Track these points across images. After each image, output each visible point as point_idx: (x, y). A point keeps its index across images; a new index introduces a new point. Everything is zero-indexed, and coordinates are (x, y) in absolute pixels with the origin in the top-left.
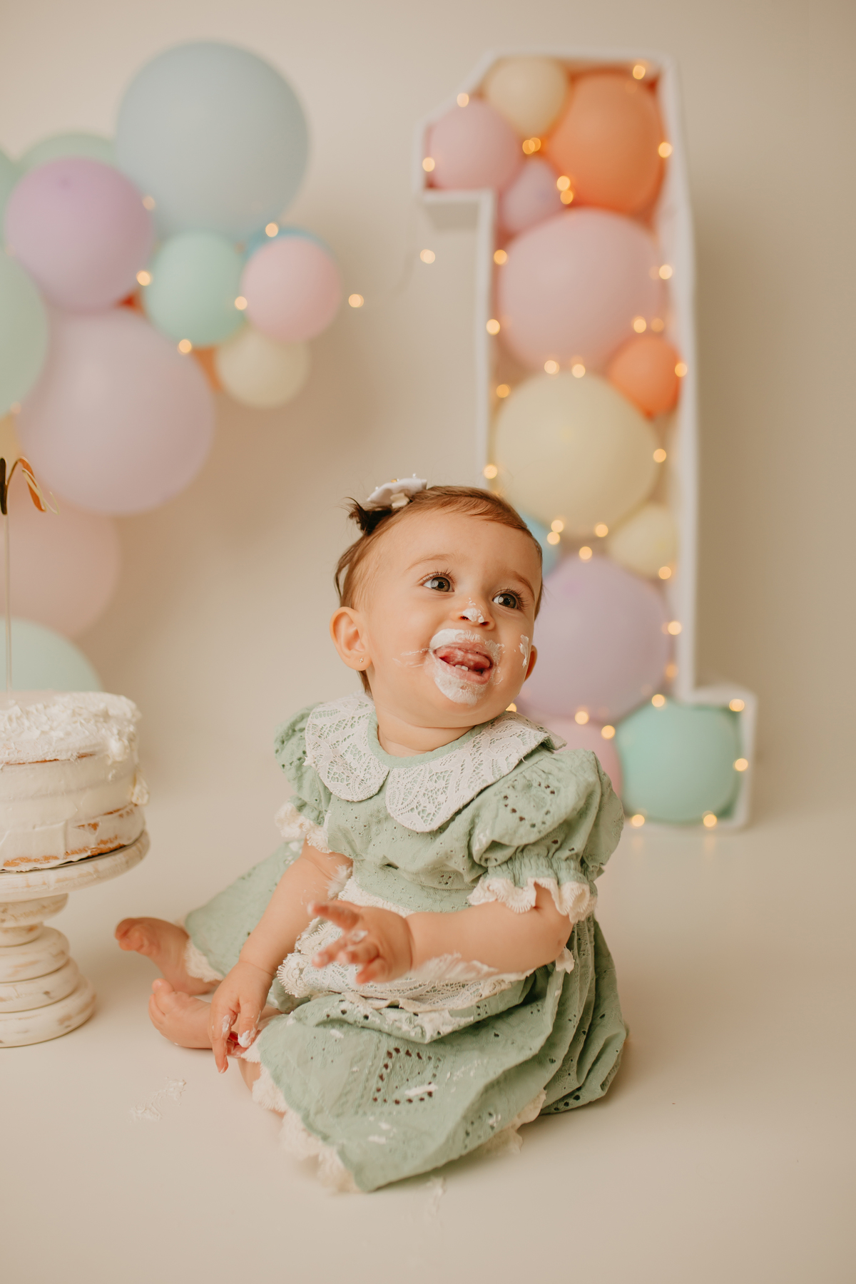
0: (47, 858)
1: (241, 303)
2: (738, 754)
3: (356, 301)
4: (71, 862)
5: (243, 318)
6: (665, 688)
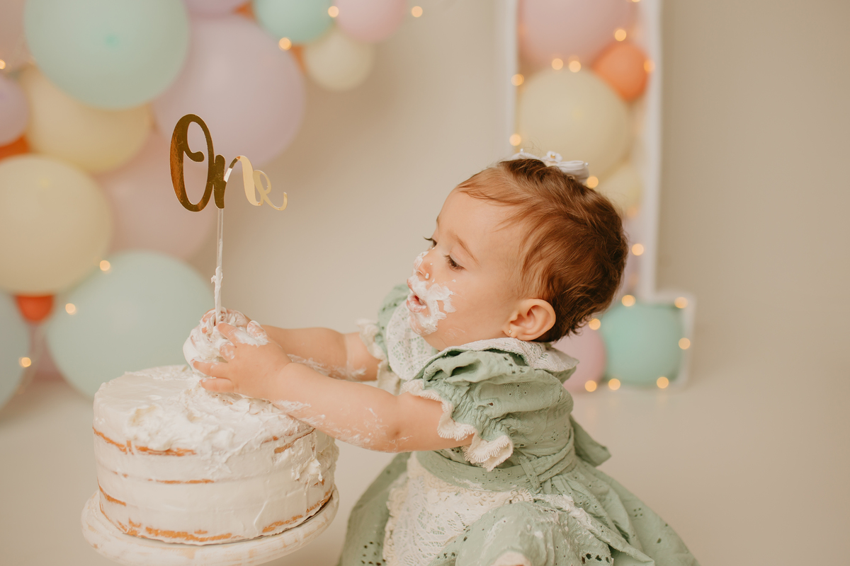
0: (295, 519)
1: (334, 12)
2: (682, 335)
3: (417, 12)
4: (310, 517)
5: (333, 23)
6: (632, 292)
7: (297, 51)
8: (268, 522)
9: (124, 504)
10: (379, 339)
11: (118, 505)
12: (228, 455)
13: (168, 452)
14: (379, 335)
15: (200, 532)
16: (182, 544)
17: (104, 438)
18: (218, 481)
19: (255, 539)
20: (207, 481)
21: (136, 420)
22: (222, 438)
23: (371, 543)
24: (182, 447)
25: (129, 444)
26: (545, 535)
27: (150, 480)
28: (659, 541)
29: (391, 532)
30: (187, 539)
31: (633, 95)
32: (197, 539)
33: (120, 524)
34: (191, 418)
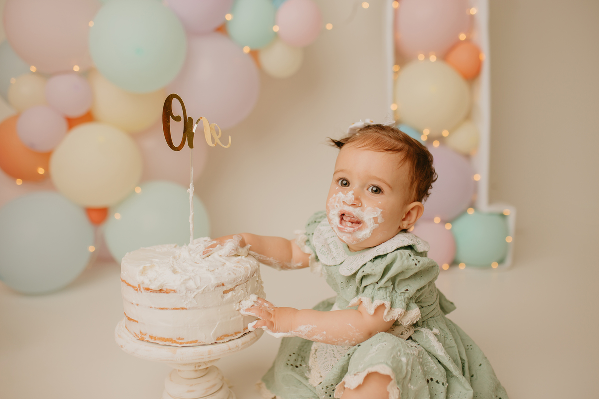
0: (236, 333)
1: (276, 29)
2: (506, 234)
3: (329, 27)
4: (246, 333)
5: (276, 35)
6: (473, 205)
7: (254, 54)
8: (219, 335)
9: (137, 322)
10: (308, 243)
11: (134, 322)
12: (195, 293)
13: (161, 291)
14: (308, 241)
15: (179, 339)
16: (169, 345)
17: (126, 283)
18: (189, 308)
19: (212, 344)
20: (183, 309)
21: (143, 272)
22: (191, 284)
23: (294, 354)
24: (169, 288)
25: (139, 286)
26: (408, 361)
27: (151, 307)
28: (480, 365)
29: (316, 350)
30: (173, 343)
31: (471, 76)
32: (178, 343)
33: (135, 334)
34: (174, 272)
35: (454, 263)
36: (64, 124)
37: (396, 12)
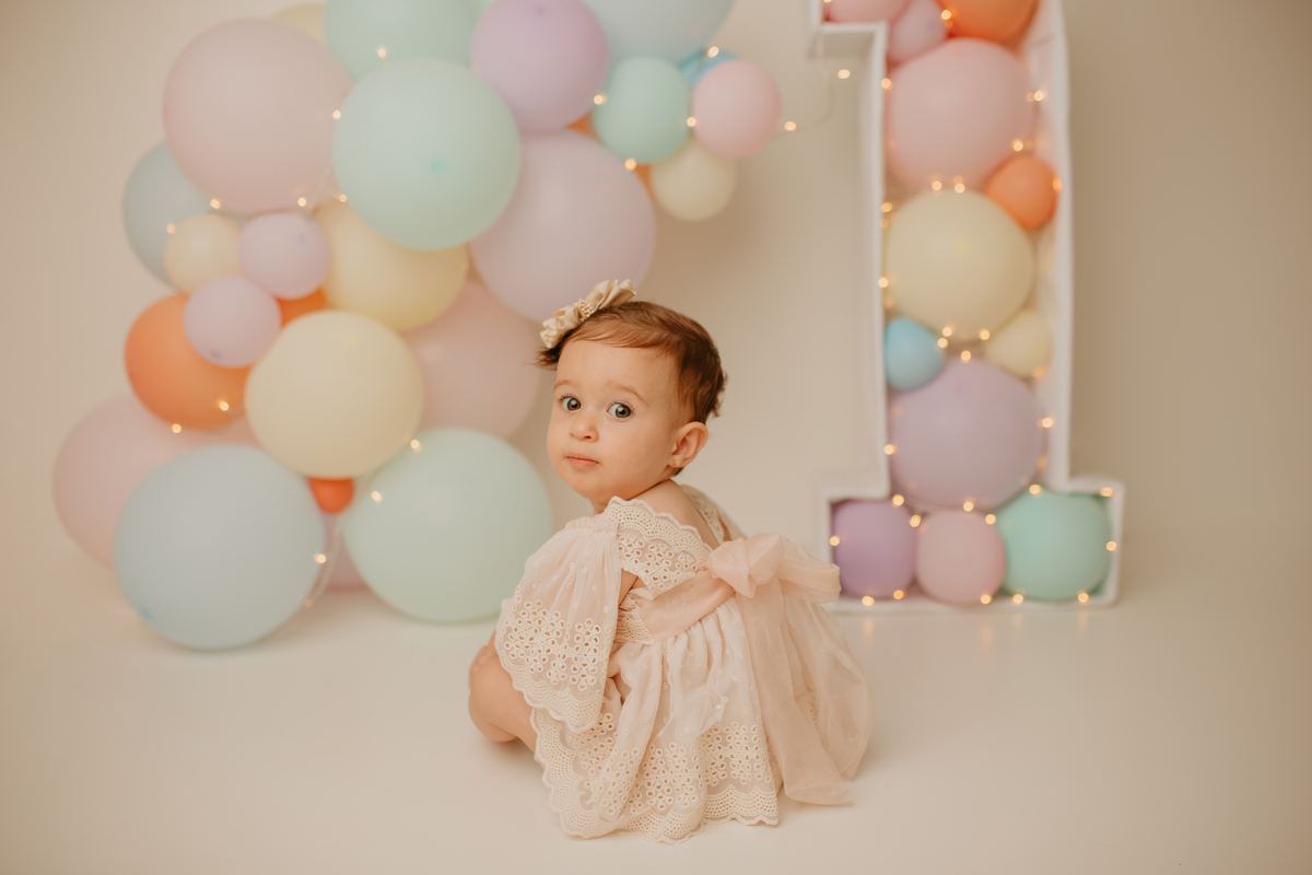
1: (691, 122)
2: (1108, 538)
3: (790, 126)
5: (691, 132)
6: (1037, 479)
7: (643, 172)
31: (1036, 224)
35: (1002, 593)
36: (274, 312)
37: (888, 97)
